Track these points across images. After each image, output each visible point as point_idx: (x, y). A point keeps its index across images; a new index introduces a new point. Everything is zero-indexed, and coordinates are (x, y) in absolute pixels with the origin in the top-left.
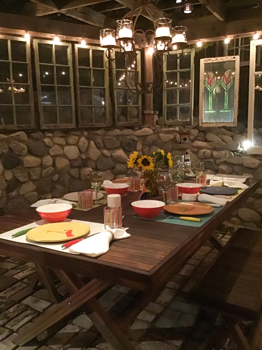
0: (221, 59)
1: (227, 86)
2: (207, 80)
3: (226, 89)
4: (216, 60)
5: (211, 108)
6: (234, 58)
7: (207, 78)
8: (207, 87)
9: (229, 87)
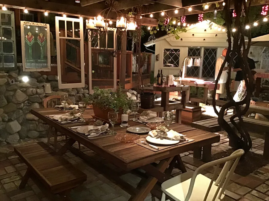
0: (37, 24)
1: (42, 43)
2: (26, 36)
3: (42, 45)
4: (33, 24)
5: (31, 58)
6: (46, 25)
7: (27, 36)
8: (27, 42)
9: (43, 44)
